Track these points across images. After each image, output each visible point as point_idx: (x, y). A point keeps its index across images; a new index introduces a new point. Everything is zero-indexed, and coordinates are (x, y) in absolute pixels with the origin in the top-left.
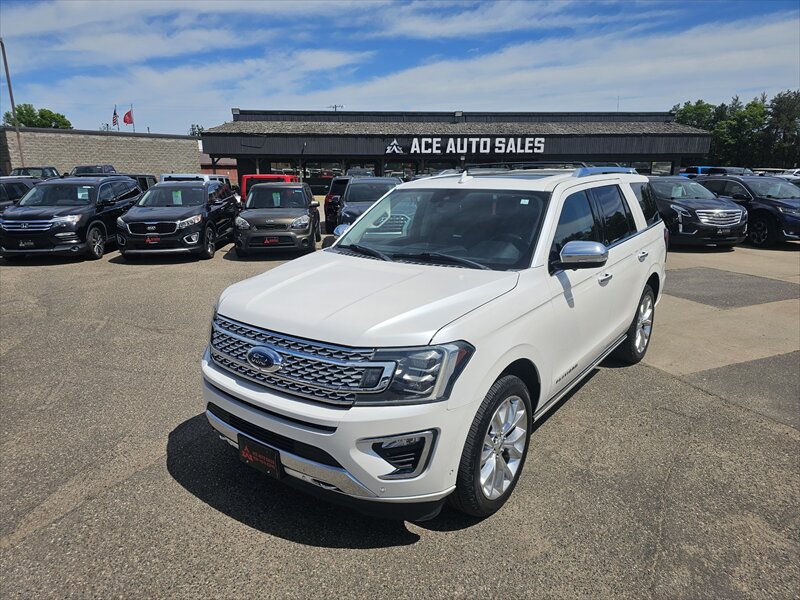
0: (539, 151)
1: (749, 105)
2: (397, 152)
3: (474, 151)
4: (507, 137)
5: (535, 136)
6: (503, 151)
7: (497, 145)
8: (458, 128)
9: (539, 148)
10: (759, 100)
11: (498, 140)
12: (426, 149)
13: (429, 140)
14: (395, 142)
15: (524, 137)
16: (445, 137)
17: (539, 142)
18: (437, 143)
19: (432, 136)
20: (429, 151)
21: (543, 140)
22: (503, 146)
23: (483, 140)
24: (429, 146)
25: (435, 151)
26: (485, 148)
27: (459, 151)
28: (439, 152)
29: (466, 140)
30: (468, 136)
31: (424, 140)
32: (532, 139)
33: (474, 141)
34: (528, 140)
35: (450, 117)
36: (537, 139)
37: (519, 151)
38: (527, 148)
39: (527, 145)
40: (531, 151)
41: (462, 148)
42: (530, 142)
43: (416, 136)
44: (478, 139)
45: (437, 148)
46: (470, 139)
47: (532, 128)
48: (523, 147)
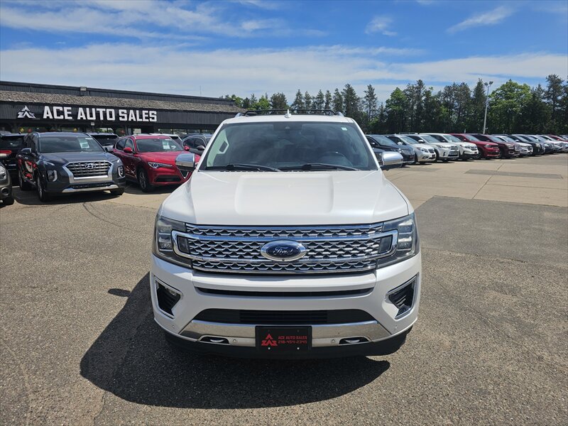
0: (153, 120)
1: (260, 100)
2: (29, 117)
3: (102, 118)
4: (128, 109)
5: (149, 110)
6: (126, 119)
7: (120, 114)
8: (85, 100)
9: (153, 118)
10: (265, 97)
11: (120, 111)
12: (58, 115)
13: (61, 109)
14: (26, 108)
15: (141, 110)
16: (75, 107)
17: (153, 114)
18: (68, 111)
19: (63, 106)
20: (62, 117)
21: (155, 113)
22: (126, 116)
23: (108, 110)
24: (59, 113)
25: (67, 117)
26: (111, 117)
27: (89, 118)
28: (71, 118)
29: (93, 109)
30: (96, 107)
31: (55, 108)
32: (147, 112)
33: (101, 111)
34: (144, 112)
35: (77, 91)
36: (151, 112)
37: (139, 120)
38: (144, 118)
39: (144, 116)
40: (148, 120)
41: (91, 116)
42: (146, 114)
43: (47, 104)
44: (104, 110)
45: (69, 115)
46: (98, 109)
47: (146, 104)
48: (141, 117)
